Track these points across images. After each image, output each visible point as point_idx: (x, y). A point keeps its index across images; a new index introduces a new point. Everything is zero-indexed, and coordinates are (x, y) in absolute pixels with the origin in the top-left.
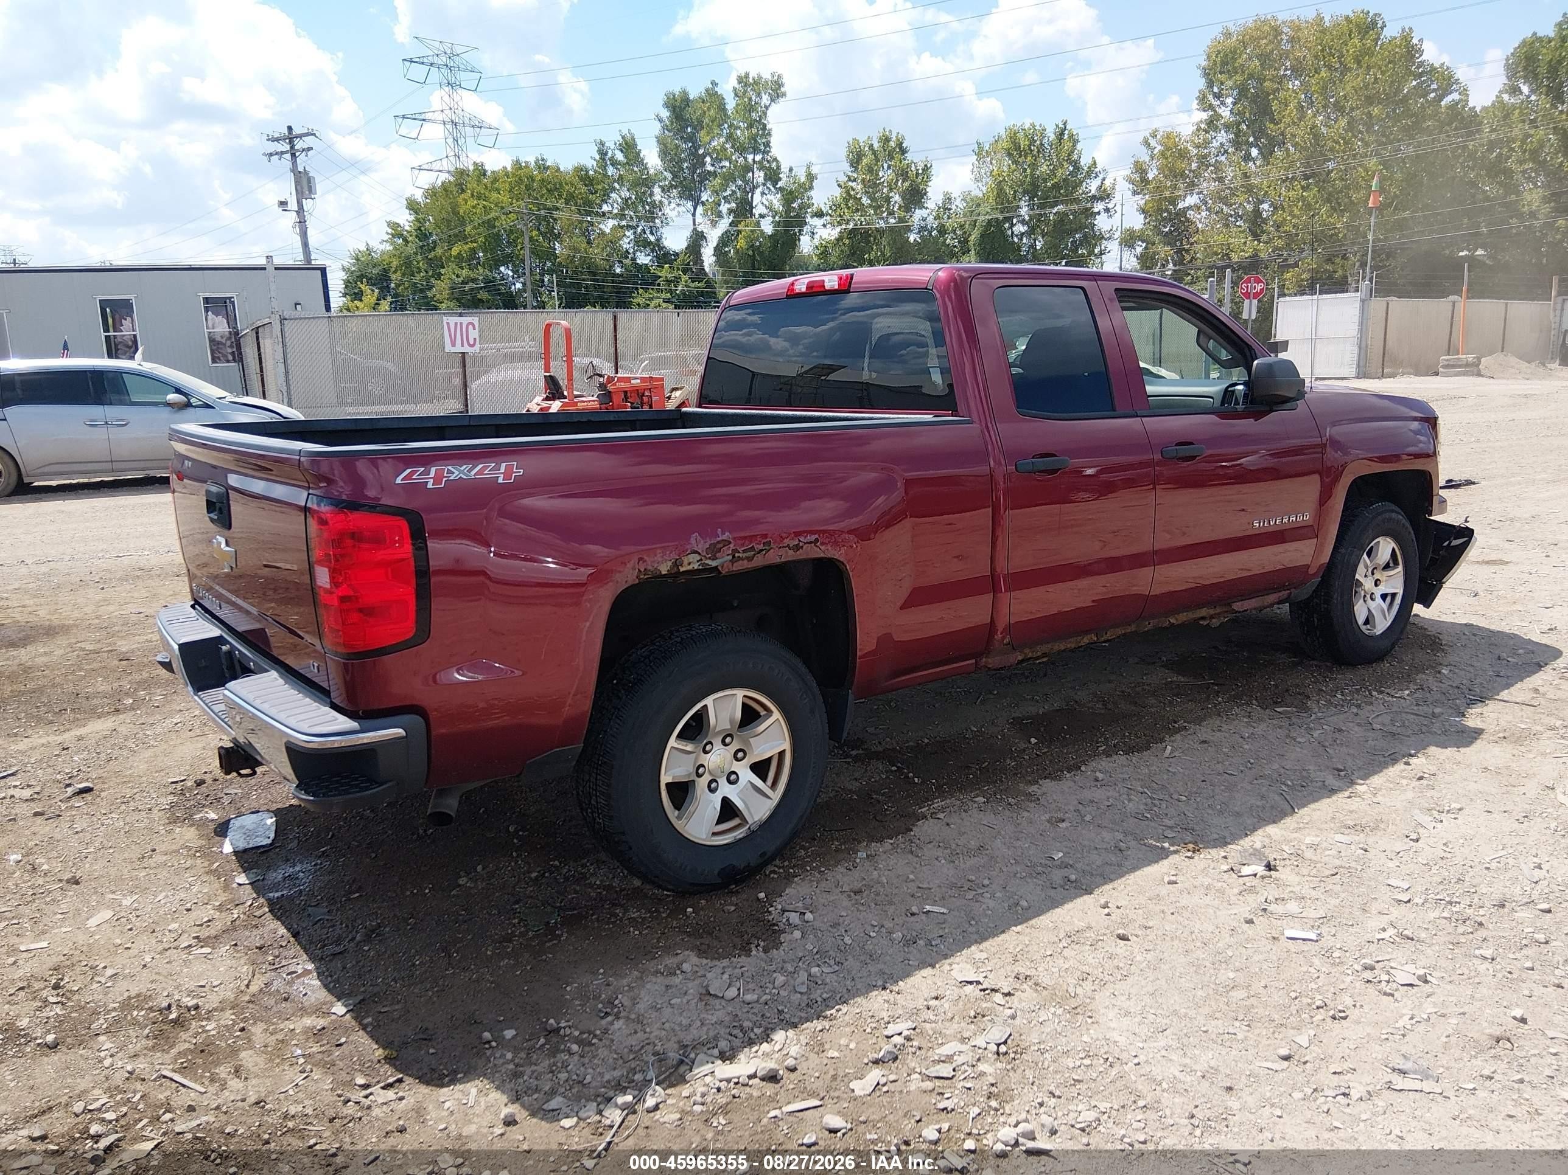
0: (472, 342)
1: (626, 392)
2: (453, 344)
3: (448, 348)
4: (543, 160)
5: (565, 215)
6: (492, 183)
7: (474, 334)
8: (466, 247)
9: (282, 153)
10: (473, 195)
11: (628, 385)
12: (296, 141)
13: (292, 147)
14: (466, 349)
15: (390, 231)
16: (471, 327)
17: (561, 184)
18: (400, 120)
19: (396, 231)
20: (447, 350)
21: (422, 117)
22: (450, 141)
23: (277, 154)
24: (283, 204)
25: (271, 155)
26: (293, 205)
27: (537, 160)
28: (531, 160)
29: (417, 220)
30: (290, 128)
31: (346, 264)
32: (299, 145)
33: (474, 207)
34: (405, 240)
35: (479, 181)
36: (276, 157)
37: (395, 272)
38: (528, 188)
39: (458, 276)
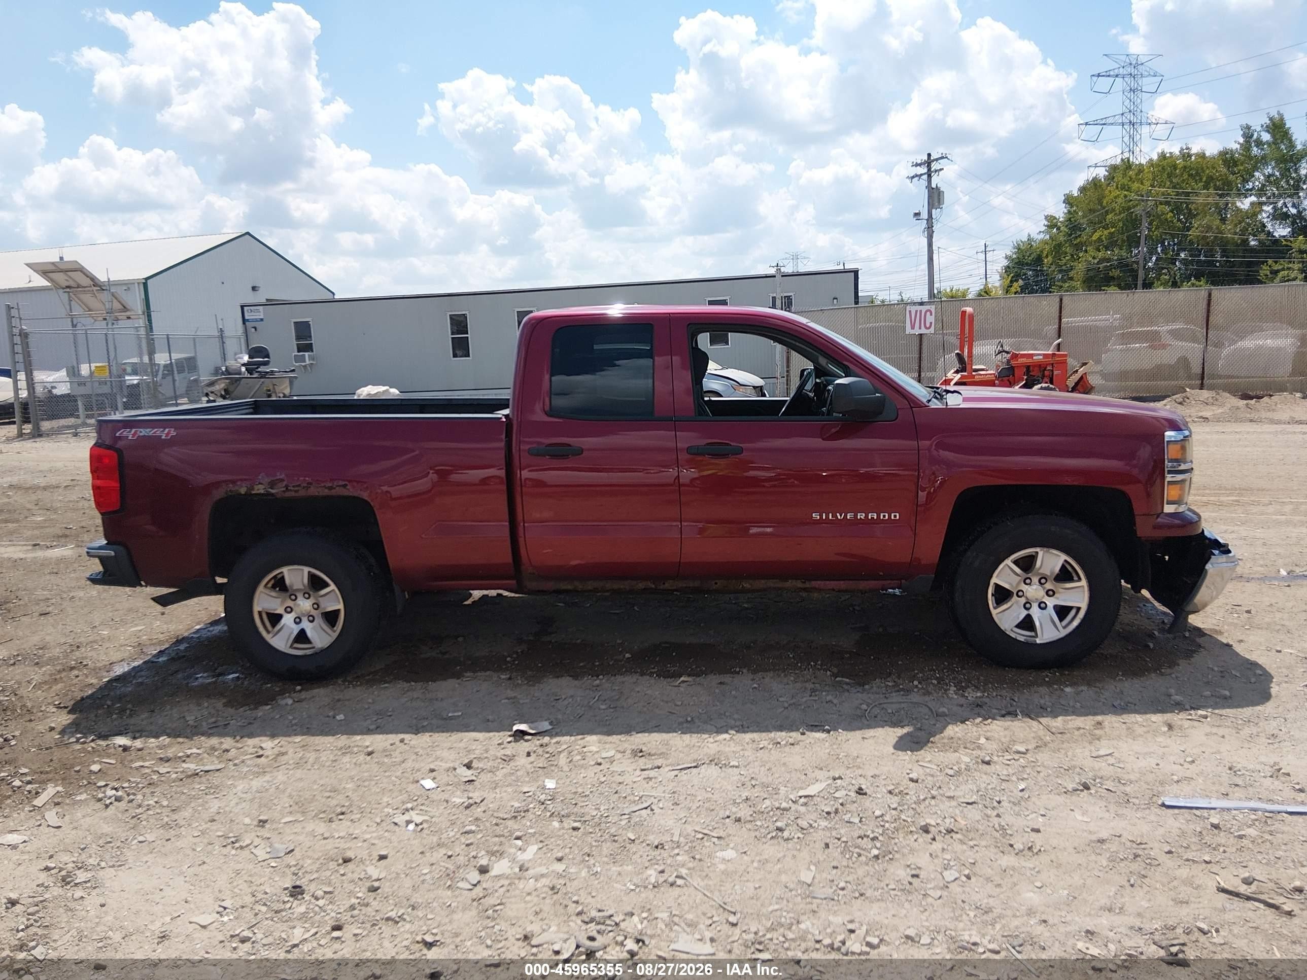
0: (928, 325)
1: (1028, 367)
2: (913, 327)
3: (909, 330)
4: (1187, 149)
5: (1203, 198)
6: (1136, 175)
7: (930, 319)
8: (1106, 232)
9: (921, 175)
10: (1117, 188)
11: (1030, 360)
12: (933, 164)
13: (929, 170)
14: (923, 331)
15: (1046, 223)
16: (928, 313)
17: (1202, 169)
18: (1083, 127)
19: (1052, 223)
20: (907, 333)
21: (1103, 122)
22: (1126, 139)
23: (917, 176)
24: (917, 215)
25: (913, 177)
26: (925, 215)
27: (1182, 149)
28: (1176, 151)
29: (1069, 212)
30: (929, 155)
31: (1009, 253)
32: (934, 166)
33: (1115, 197)
34: (1058, 229)
35: (1124, 175)
36: (917, 178)
37: (1047, 256)
38: (1170, 176)
39: (1094, 258)
